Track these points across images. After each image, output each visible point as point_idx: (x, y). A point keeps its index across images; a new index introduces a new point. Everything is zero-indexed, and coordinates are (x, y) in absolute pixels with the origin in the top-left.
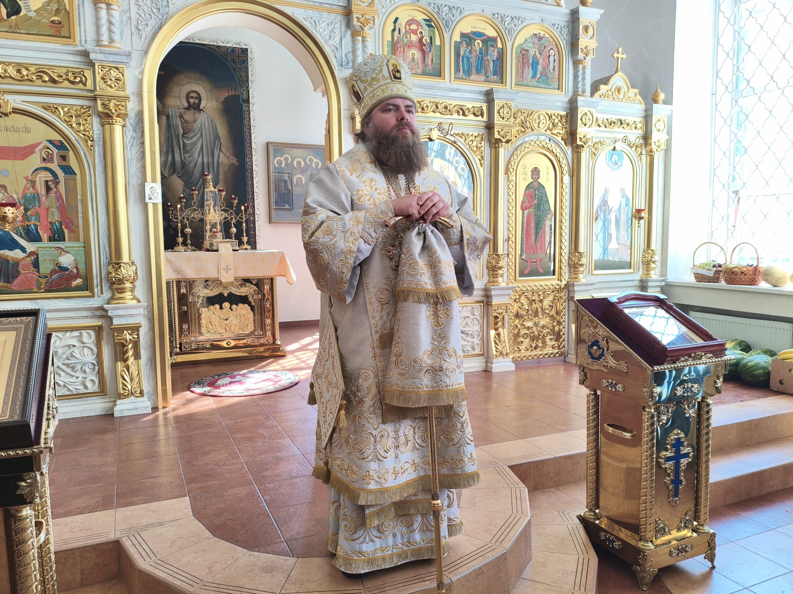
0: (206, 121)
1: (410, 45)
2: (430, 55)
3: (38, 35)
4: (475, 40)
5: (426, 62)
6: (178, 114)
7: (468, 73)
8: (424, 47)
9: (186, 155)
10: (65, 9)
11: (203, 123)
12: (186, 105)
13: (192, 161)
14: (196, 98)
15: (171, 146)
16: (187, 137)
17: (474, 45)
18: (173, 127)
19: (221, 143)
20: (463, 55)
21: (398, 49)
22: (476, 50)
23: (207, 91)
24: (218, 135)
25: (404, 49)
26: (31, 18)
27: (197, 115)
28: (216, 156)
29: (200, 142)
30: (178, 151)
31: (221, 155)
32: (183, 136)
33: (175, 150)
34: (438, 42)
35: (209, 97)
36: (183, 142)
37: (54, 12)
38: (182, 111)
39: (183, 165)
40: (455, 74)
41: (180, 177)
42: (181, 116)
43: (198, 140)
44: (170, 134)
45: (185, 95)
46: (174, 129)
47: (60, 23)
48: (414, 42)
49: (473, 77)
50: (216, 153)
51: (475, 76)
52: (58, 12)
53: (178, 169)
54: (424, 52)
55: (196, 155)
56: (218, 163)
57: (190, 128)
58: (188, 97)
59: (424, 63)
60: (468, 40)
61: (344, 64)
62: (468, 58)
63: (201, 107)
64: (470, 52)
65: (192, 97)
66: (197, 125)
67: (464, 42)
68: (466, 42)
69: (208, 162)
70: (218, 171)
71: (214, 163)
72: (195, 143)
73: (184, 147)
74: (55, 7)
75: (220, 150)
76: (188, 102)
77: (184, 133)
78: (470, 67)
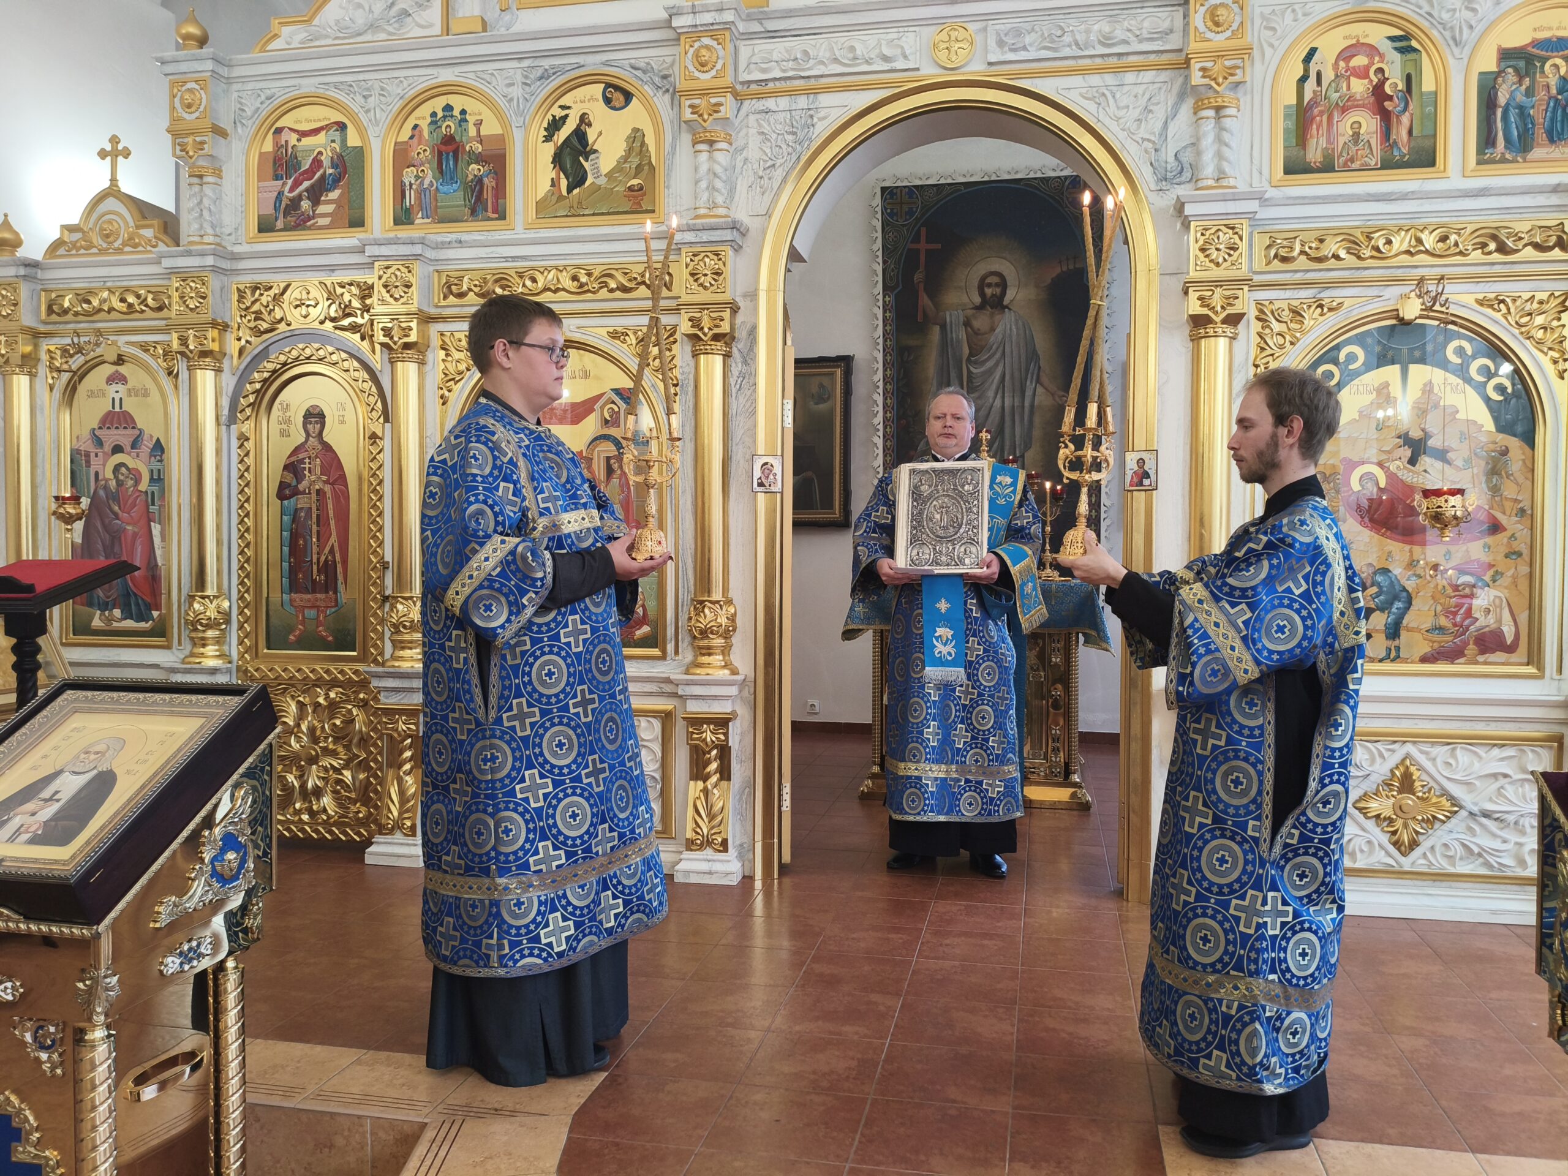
0: (1013, 327)
1: (1346, 106)
2: (1405, 119)
3: (608, 214)
4: (1544, 60)
5: (1393, 137)
6: (962, 319)
7: (1522, 145)
8: (1387, 104)
9: (972, 395)
10: (650, 163)
11: (1008, 332)
12: (977, 300)
13: (982, 406)
14: (997, 285)
16: (976, 362)
17: (1542, 72)
18: (952, 346)
19: (1039, 367)
20: (1508, 104)
21: (1313, 119)
22: (1548, 87)
23: (1020, 269)
24: (1035, 352)
25: (1330, 118)
26: (599, 187)
27: (997, 317)
28: (1029, 393)
29: (1000, 368)
31: (1038, 391)
32: (968, 360)
34: (1428, 84)
35: (1023, 280)
36: (968, 372)
37: (633, 171)
38: (970, 312)
40: (1480, 151)
42: (967, 324)
43: (997, 365)
44: (945, 359)
45: (976, 283)
46: (953, 349)
47: (641, 189)
48: (1358, 97)
49: (1537, 153)
50: (1030, 387)
51: (1545, 150)
52: (639, 168)
54: (1386, 117)
55: (991, 394)
56: (1032, 406)
57: (983, 343)
58: (982, 286)
59: (1388, 139)
60: (1522, 64)
61: (1169, 175)
62: (1521, 109)
63: (1006, 302)
64: (1529, 93)
65: (989, 285)
66: (996, 337)
67: (1510, 70)
68: (1517, 70)
69: (1013, 407)
70: (1031, 421)
71: (1023, 408)
72: (990, 372)
73: (968, 381)
74: (635, 161)
75: (1038, 381)
76: (982, 294)
77: (971, 355)
78: (1526, 130)
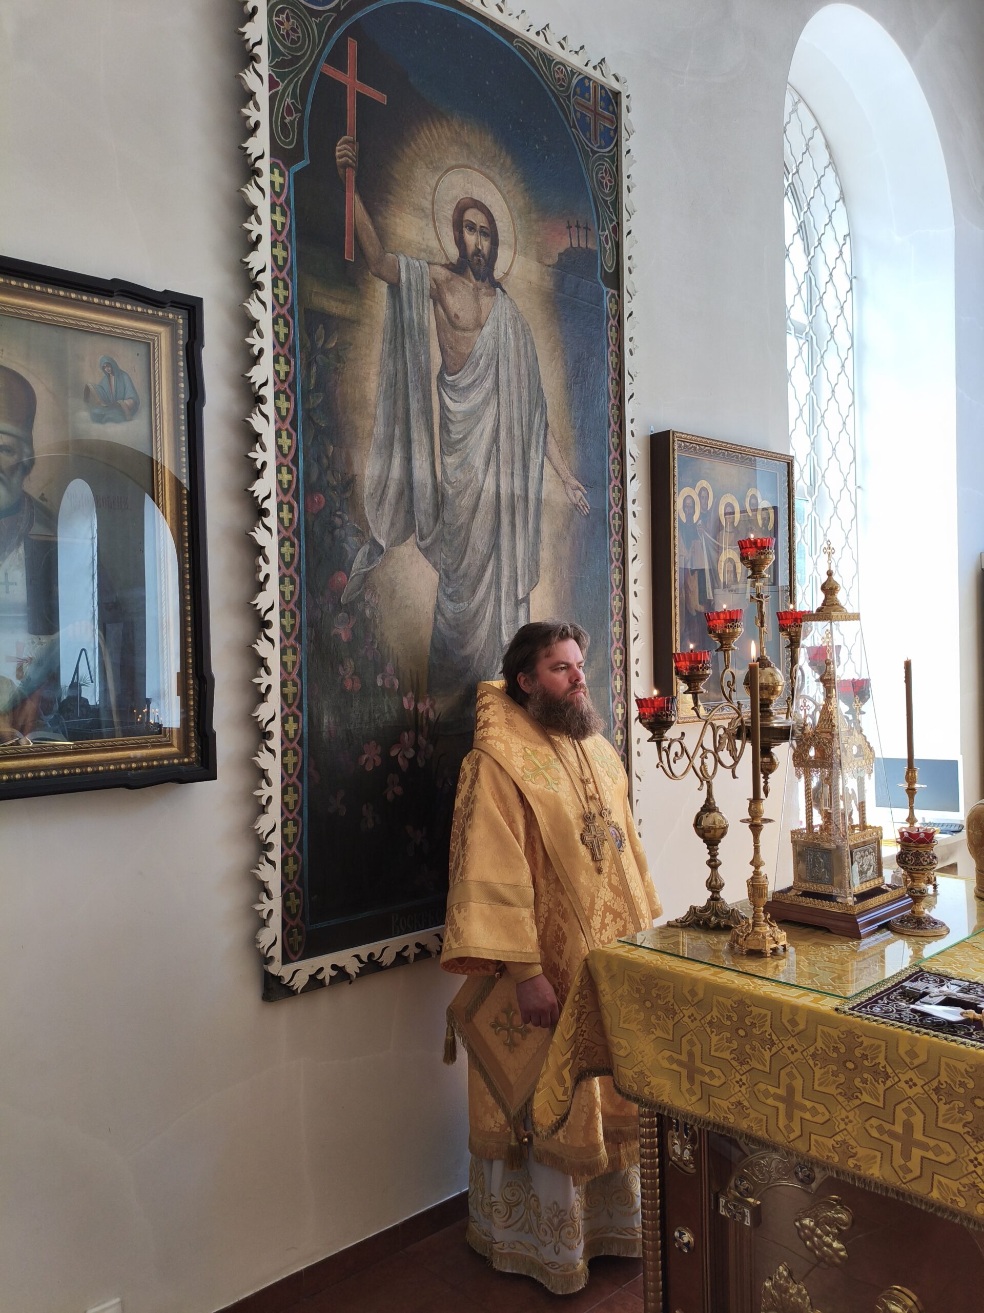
0: (510, 331)
6: (427, 283)
9: (449, 460)
11: (502, 339)
12: (453, 253)
13: (467, 487)
14: (483, 232)
15: (400, 413)
16: (453, 387)
18: (411, 336)
19: (547, 425)
23: (515, 214)
24: (540, 390)
27: (485, 301)
28: (534, 473)
29: (491, 412)
30: (425, 440)
31: (548, 469)
32: (440, 378)
33: (415, 436)
35: (520, 237)
36: (443, 406)
38: (442, 273)
39: (440, 501)
41: (427, 552)
42: (437, 298)
43: (486, 402)
44: (400, 367)
45: (449, 212)
46: (414, 346)
50: (535, 458)
53: (423, 518)
55: (478, 461)
56: (539, 500)
57: (464, 349)
58: (459, 225)
63: (498, 274)
65: (472, 227)
66: (483, 341)
69: (513, 495)
70: (537, 531)
71: (526, 498)
72: (474, 415)
73: (444, 427)
75: (545, 453)
76: (460, 242)
77: (445, 369)
